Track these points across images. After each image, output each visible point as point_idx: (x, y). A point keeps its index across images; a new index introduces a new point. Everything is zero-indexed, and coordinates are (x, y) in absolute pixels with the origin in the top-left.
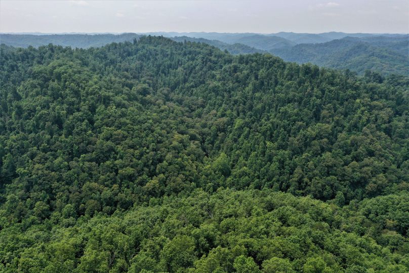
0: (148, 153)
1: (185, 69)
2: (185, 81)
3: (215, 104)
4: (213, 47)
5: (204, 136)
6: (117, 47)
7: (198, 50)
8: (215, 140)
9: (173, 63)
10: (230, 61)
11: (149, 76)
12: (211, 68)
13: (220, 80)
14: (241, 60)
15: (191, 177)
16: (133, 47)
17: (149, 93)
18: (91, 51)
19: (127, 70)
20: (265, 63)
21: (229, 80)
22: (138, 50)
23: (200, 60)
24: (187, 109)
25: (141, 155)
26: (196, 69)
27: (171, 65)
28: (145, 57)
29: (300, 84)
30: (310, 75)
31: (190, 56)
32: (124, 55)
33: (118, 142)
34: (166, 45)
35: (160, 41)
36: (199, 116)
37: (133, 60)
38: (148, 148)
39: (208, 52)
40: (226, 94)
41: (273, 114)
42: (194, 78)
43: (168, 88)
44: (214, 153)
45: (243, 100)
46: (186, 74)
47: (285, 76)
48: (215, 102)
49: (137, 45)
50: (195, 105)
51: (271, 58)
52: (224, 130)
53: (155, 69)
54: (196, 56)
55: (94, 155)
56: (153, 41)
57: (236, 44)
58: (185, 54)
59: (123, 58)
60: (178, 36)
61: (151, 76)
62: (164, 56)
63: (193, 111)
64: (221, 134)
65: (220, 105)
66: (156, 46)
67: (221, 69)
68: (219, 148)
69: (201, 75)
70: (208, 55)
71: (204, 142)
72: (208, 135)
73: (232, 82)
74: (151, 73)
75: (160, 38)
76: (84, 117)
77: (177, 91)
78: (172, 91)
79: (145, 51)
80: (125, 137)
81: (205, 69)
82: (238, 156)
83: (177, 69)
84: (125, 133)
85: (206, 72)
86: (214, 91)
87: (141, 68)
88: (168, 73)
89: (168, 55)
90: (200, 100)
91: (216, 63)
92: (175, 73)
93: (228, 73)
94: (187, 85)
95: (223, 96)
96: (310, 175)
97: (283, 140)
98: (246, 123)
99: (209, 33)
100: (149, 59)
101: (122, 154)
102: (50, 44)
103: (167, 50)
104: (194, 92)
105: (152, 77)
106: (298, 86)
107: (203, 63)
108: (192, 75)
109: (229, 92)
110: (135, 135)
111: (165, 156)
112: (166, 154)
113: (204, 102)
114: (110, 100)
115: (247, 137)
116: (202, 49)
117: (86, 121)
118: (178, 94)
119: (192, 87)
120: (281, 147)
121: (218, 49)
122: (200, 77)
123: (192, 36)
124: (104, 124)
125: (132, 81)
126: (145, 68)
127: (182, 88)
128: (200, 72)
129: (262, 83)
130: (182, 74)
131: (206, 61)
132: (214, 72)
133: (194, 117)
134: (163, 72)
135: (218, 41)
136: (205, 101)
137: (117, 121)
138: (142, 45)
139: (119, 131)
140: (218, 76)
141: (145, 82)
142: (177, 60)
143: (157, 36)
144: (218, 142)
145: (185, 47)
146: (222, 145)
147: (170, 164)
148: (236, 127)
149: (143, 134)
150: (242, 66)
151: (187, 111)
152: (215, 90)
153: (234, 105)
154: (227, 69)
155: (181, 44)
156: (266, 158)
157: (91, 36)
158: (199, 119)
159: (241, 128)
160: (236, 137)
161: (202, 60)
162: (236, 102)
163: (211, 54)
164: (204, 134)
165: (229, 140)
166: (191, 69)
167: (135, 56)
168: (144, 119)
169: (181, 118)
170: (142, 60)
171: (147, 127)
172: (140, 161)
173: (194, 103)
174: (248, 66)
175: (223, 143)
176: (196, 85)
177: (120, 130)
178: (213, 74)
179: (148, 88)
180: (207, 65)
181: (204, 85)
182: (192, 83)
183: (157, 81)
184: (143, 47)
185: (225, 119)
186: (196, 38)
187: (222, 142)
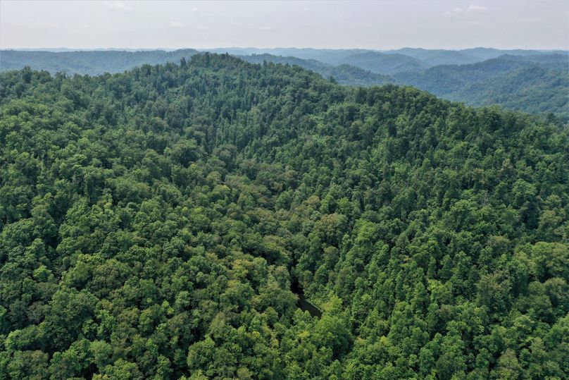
0: (170, 317)
1: (262, 110)
2: (263, 132)
3: (315, 181)
4: (311, 73)
5: (296, 251)
6: (152, 71)
7: (285, 77)
8: (318, 263)
9: (243, 99)
10: (340, 98)
11: (200, 122)
12: (308, 110)
13: (323, 133)
14: (362, 96)
15: (266, 370)
16: (179, 73)
17: (194, 159)
18: (103, 79)
19: (162, 114)
20: (407, 104)
21: (340, 134)
22: (186, 77)
23: (288, 95)
24: (264, 188)
25: (156, 322)
26: (283, 111)
27: (239, 102)
28: (198, 88)
29: (484, 148)
30: (501, 130)
31: (272, 88)
32: (163, 85)
33: (104, 290)
34: (233, 68)
35: (224, 62)
36: (287, 205)
37: (177, 93)
38: (172, 301)
39: (302, 81)
40: (336, 163)
41: (435, 212)
42: (278, 127)
43: (231, 146)
44: (315, 290)
45: (370, 177)
46: (264, 120)
47: (449, 131)
48: (316, 177)
49: (186, 69)
50: (279, 180)
51: (418, 94)
52: (334, 242)
53: (213, 111)
54: (282, 87)
55: (40, 331)
56: (212, 61)
57: (343, 66)
58: (264, 85)
59: (160, 91)
60: (257, 54)
61: (205, 122)
62: (229, 87)
63: (275, 192)
64: (329, 249)
65: (327, 185)
66: (216, 71)
67: (326, 111)
68: (325, 279)
69: (291, 122)
70: (303, 87)
71: (294, 263)
72: (303, 249)
73: (347, 137)
74: (205, 117)
75: (224, 56)
76: (35, 232)
77: (247, 150)
78: (239, 151)
79: (197, 79)
80: (121, 278)
81: (296, 112)
82: (368, 306)
83: (249, 109)
84: (124, 267)
85: (298, 117)
86: (313, 154)
87: (190, 107)
88: (235, 117)
89: (235, 85)
90: (289, 172)
91: (317, 101)
92: (245, 118)
93: (339, 119)
94: (266, 140)
95: (331, 166)
96: (535, 370)
97: (464, 276)
98: (381, 230)
99: (303, 49)
100: (204, 92)
101: (107, 326)
102: (26, 68)
103: (235, 77)
104: (277, 156)
105: (206, 126)
106: (480, 154)
107: (294, 101)
108: (275, 121)
109: (343, 158)
110: (146, 269)
111: (209, 321)
112: (213, 316)
113: (295, 177)
114: (103, 185)
115: (383, 263)
116: (292, 76)
117: (38, 241)
118: (250, 157)
119: (275, 144)
120: (459, 292)
121: (319, 76)
122: (288, 126)
123: (277, 54)
124: (76, 248)
125: (166, 136)
126: (196, 109)
127: (257, 146)
128: (289, 117)
129: (406, 145)
130: (258, 119)
131: (299, 97)
132: (313, 117)
133: (276, 207)
134: (226, 115)
135: (315, 61)
136: (297, 173)
137: (108, 238)
138: (194, 68)
139: (110, 262)
140: (320, 126)
141: (191, 136)
142: (250, 95)
143: (219, 53)
144: (323, 266)
145: (264, 73)
146: (331, 274)
147: (219, 342)
148: (359, 238)
149: (165, 267)
150: (363, 108)
151: (264, 194)
152: (316, 152)
153: (352, 186)
154: (337, 112)
155: (258, 67)
156: (430, 322)
157: (131, 53)
158: (286, 213)
159: (371, 242)
160: (362, 262)
161: (293, 95)
162: (356, 180)
163: (307, 84)
164: (295, 247)
165: (345, 266)
166: (274, 112)
167: (182, 87)
168: (173, 228)
169: (251, 212)
170: (193, 95)
171: (176, 247)
172: (150, 342)
173: (278, 178)
174: (375, 107)
175: (333, 268)
176: (281, 139)
177: (114, 260)
178: (312, 121)
179: (194, 149)
180: (302, 104)
181: (294, 141)
182: (274, 138)
183: (214, 131)
184: (196, 73)
185: (337, 218)
186: (283, 56)
187: (332, 266)
